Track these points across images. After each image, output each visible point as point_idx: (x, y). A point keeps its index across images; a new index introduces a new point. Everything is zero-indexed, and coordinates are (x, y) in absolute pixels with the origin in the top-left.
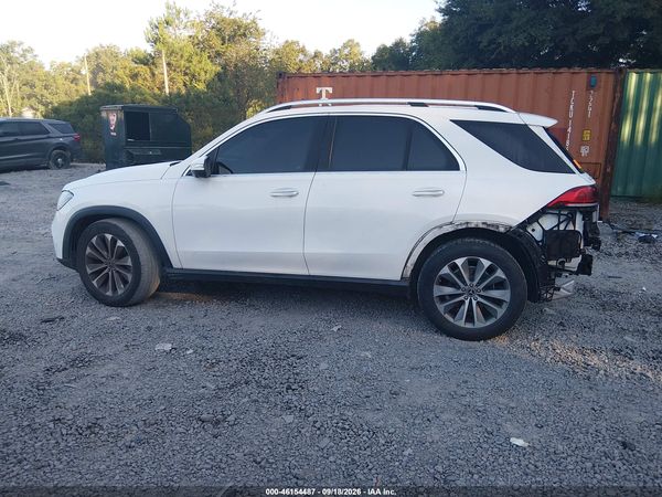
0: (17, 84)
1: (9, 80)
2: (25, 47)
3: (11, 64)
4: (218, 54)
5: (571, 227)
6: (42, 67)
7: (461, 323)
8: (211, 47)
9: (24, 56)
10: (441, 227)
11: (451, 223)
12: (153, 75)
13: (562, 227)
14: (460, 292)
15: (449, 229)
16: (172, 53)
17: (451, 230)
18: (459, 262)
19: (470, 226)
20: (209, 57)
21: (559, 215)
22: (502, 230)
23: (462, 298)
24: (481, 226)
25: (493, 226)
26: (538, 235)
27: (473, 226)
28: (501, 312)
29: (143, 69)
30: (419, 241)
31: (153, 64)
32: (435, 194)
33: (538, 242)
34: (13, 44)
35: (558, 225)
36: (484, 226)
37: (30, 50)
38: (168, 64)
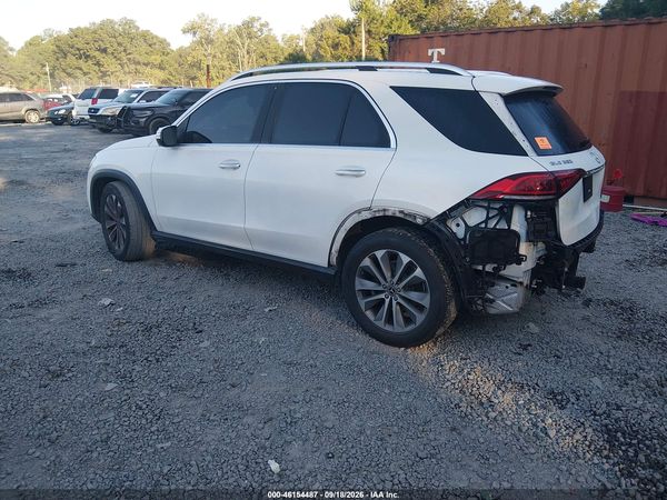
0: (254, 56)
1: (248, 53)
2: (262, 21)
3: (251, 38)
4: (420, 18)
5: (503, 225)
6: (275, 39)
7: (381, 324)
8: (414, 11)
9: (261, 30)
10: (359, 212)
11: (370, 209)
12: (353, 43)
13: (492, 224)
14: (381, 288)
15: (366, 215)
16: (371, 20)
17: (369, 216)
18: (379, 254)
19: (387, 214)
20: (410, 21)
21: (488, 209)
22: (419, 221)
23: (382, 296)
24: (398, 215)
25: (409, 215)
26: (460, 232)
27: (390, 214)
28: (420, 318)
29: (344, 38)
30: (341, 226)
31: (354, 32)
32: (357, 173)
33: (459, 240)
34: (253, 20)
35: (486, 222)
36: (401, 216)
37: (267, 25)
38: (369, 32)
